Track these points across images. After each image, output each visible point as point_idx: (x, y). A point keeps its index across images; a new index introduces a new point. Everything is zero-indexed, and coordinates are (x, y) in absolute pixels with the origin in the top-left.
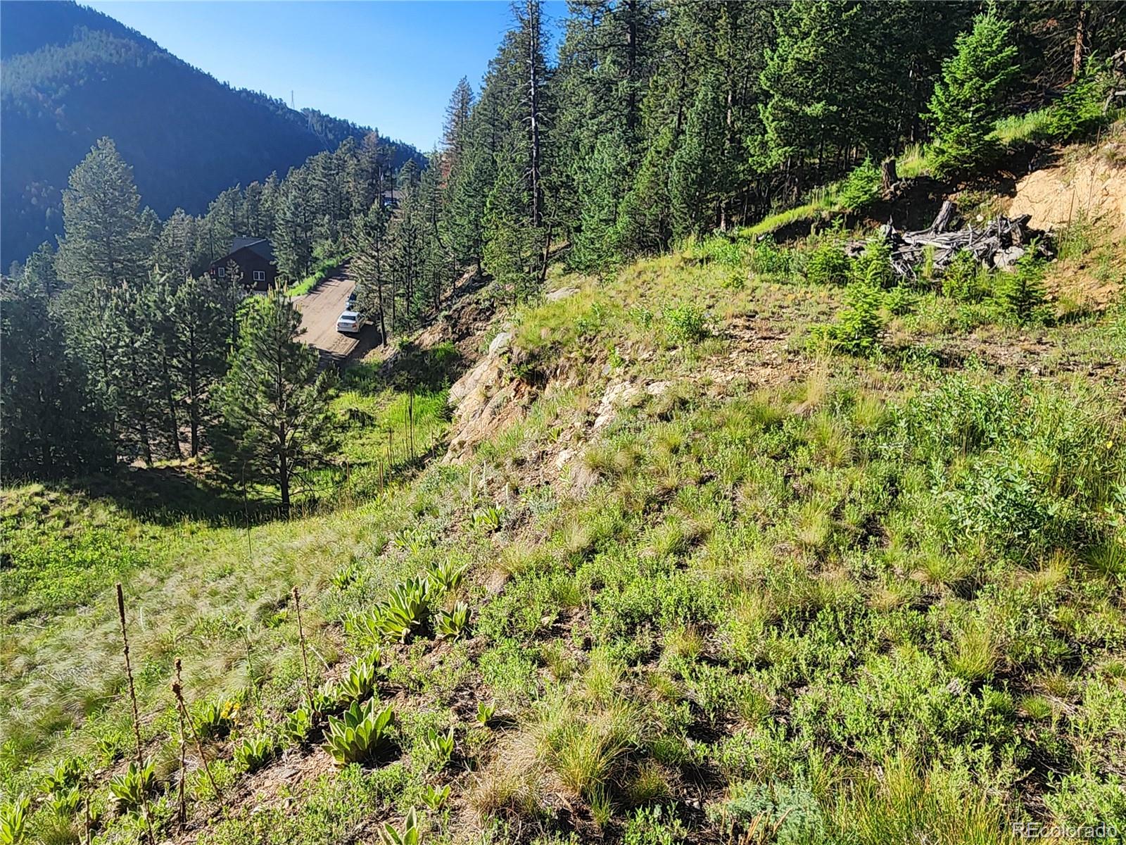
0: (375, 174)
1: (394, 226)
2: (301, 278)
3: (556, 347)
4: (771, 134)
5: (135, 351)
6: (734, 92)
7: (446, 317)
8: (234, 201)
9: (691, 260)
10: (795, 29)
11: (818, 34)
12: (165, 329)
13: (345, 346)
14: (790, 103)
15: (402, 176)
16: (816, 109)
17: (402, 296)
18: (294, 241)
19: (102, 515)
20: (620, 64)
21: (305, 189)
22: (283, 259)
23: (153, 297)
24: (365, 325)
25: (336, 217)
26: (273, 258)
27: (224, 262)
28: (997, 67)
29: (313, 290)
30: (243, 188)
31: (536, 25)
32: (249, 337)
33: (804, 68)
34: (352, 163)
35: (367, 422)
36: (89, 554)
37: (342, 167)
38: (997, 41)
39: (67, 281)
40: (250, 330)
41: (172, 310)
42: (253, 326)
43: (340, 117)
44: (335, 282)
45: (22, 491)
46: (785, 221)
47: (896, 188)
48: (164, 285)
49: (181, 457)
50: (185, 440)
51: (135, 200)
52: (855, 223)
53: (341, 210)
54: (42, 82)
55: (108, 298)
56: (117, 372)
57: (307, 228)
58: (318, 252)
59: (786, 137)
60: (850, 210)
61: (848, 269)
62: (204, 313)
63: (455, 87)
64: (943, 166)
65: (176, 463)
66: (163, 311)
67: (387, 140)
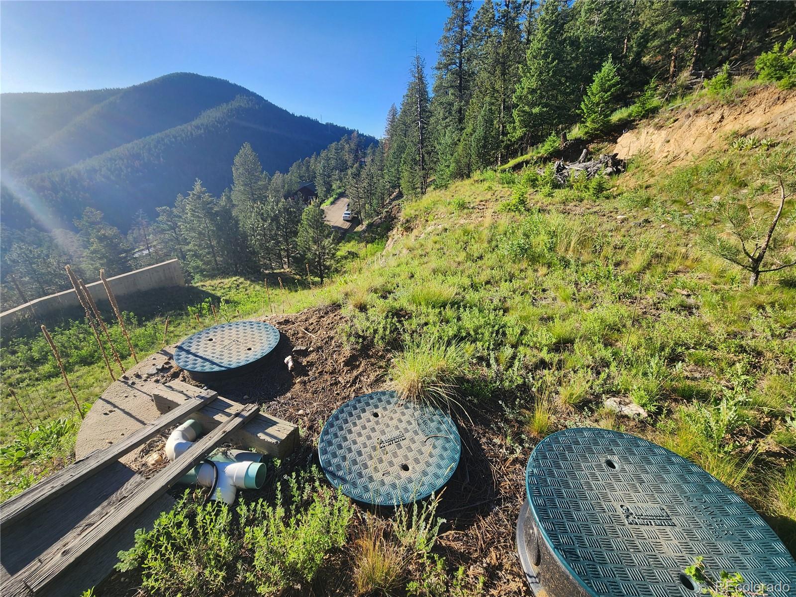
0: (357, 151)
1: (364, 174)
2: (328, 198)
3: (416, 217)
4: (517, 124)
5: (264, 229)
6: (504, 104)
7: (386, 212)
8: (299, 166)
9: (477, 181)
10: (528, 74)
11: (538, 76)
12: (275, 219)
13: (347, 225)
14: (526, 108)
15: (369, 151)
16: (536, 110)
17: (368, 203)
18: (324, 182)
19: (258, 287)
20: (454, 94)
21: (328, 159)
22: (320, 190)
23: (270, 207)
24: (354, 217)
25: (341, 171)
26: (316, 190)
27: (296, 193)
28: (610, 87)
29: (333, 203)
30: (302, 161)
31: (421, 79)
32: (305, 220)
33: (532, 91)
34: (347, 146)
35: (355, 255)
36: (254, 300)
37: (343, 148)
38: (612, 74)
39: (237, 203)
40: (305, 217)
41: (277, 212)
42: (306, 215)
43: (342, 126)
44: (342, 199)
45: (230, 279)
46: (517, 162)
47: (566, 144)
48: (273, 202)
49: (285, 269)
50: (285, 263)
51: (260, 168)
52: (546, 161)
53: (343, 168)
54: (219, 119)
55: (253, 208)
56: (258, 237)
57: (329, 177)
58: (334, 187)
59: (524, 124)
60: (546, 155)
61: (538, 181)
62: (290, 213)
63: (390, 108)
64: (586, 133)
65: (282, 270)
66: (274, 213)
67: (362, 135)
